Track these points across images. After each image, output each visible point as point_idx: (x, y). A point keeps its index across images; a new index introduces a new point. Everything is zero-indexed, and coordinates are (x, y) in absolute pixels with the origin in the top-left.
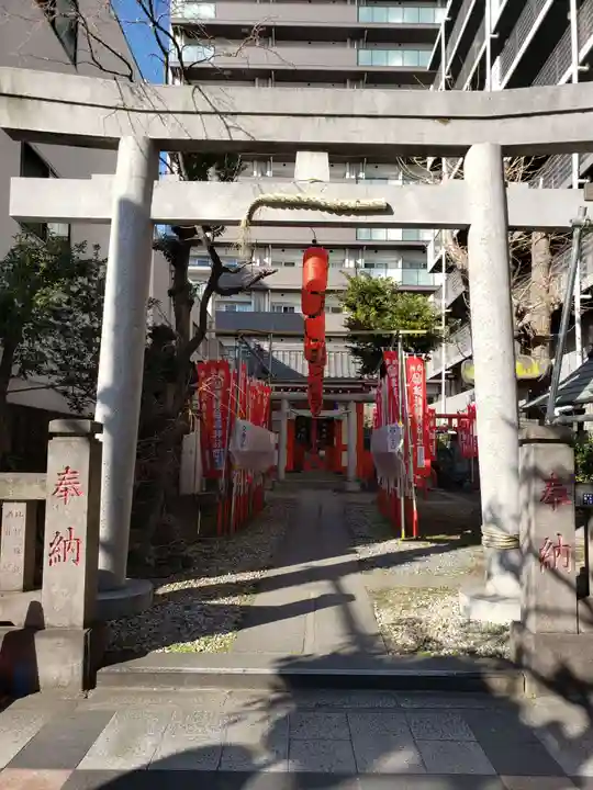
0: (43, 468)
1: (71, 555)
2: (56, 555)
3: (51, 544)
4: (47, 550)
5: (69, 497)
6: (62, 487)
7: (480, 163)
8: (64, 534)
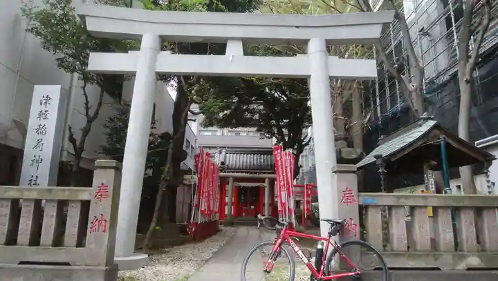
0: (90, 185)
1: (102, 228)
2: (94, 228)
3: (92, 223)
4: (90, 225)
5: (102, 199)
6: (99, 194)
7: (315, 46)
8: (99, 217)
